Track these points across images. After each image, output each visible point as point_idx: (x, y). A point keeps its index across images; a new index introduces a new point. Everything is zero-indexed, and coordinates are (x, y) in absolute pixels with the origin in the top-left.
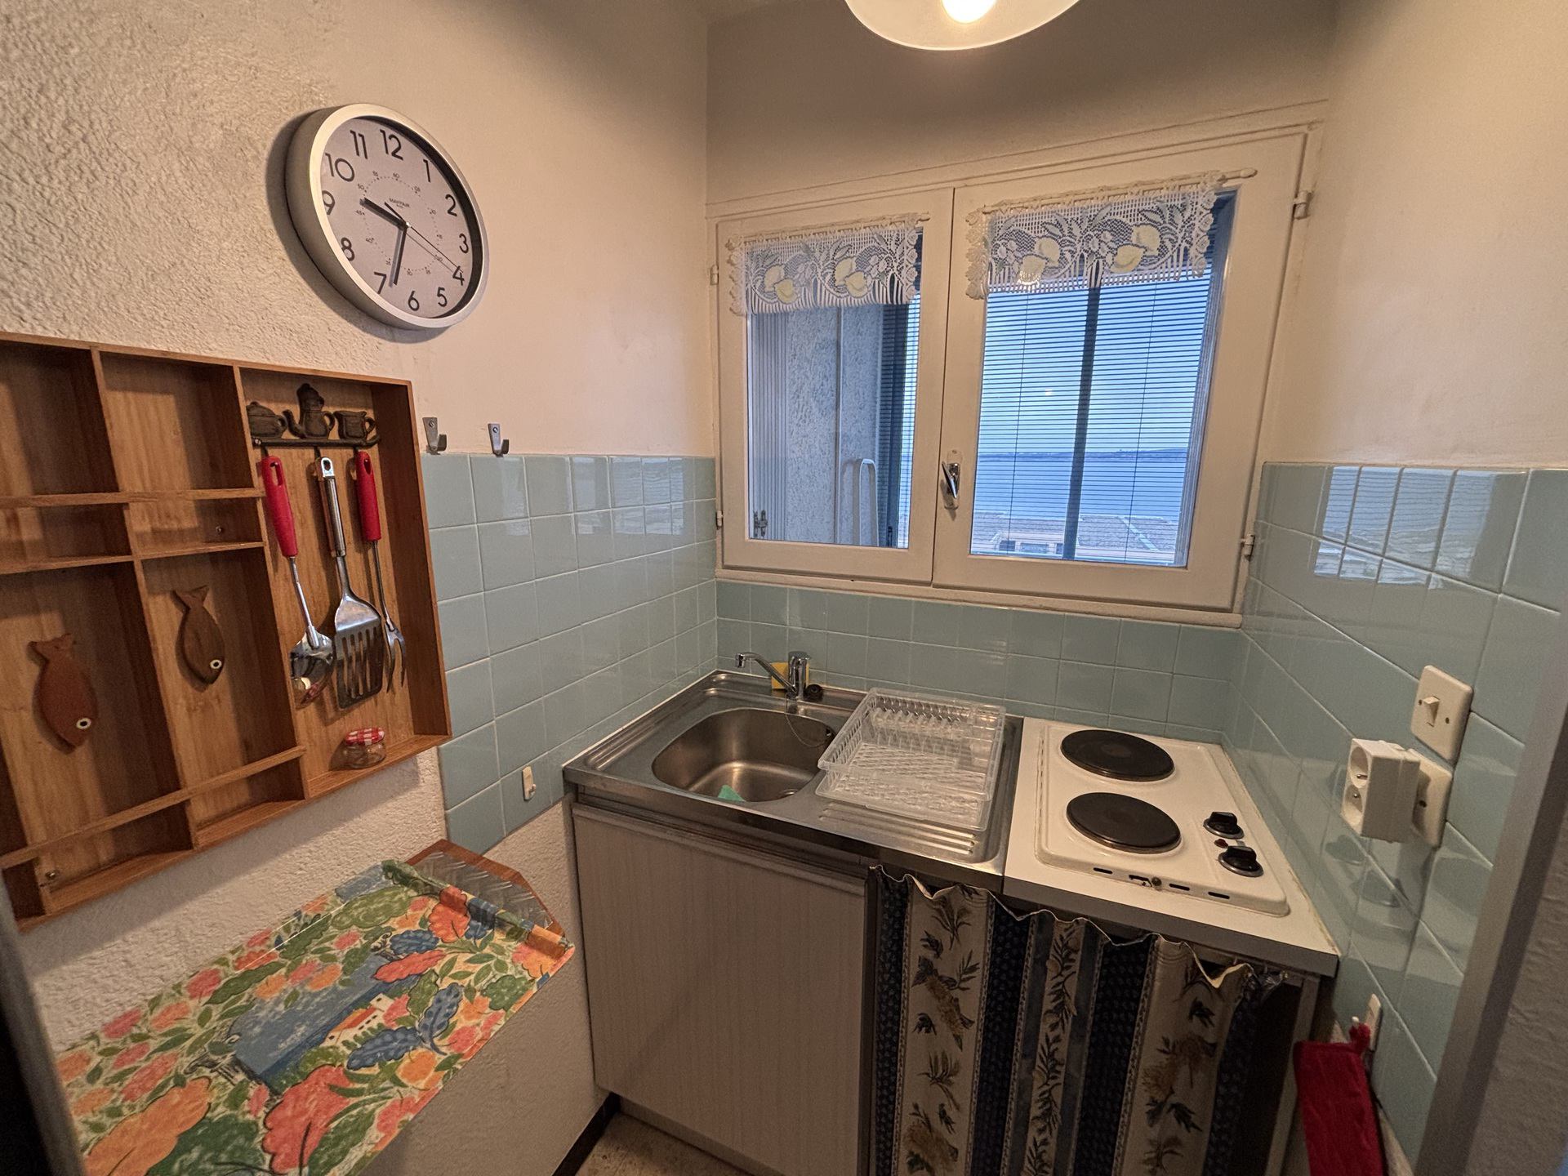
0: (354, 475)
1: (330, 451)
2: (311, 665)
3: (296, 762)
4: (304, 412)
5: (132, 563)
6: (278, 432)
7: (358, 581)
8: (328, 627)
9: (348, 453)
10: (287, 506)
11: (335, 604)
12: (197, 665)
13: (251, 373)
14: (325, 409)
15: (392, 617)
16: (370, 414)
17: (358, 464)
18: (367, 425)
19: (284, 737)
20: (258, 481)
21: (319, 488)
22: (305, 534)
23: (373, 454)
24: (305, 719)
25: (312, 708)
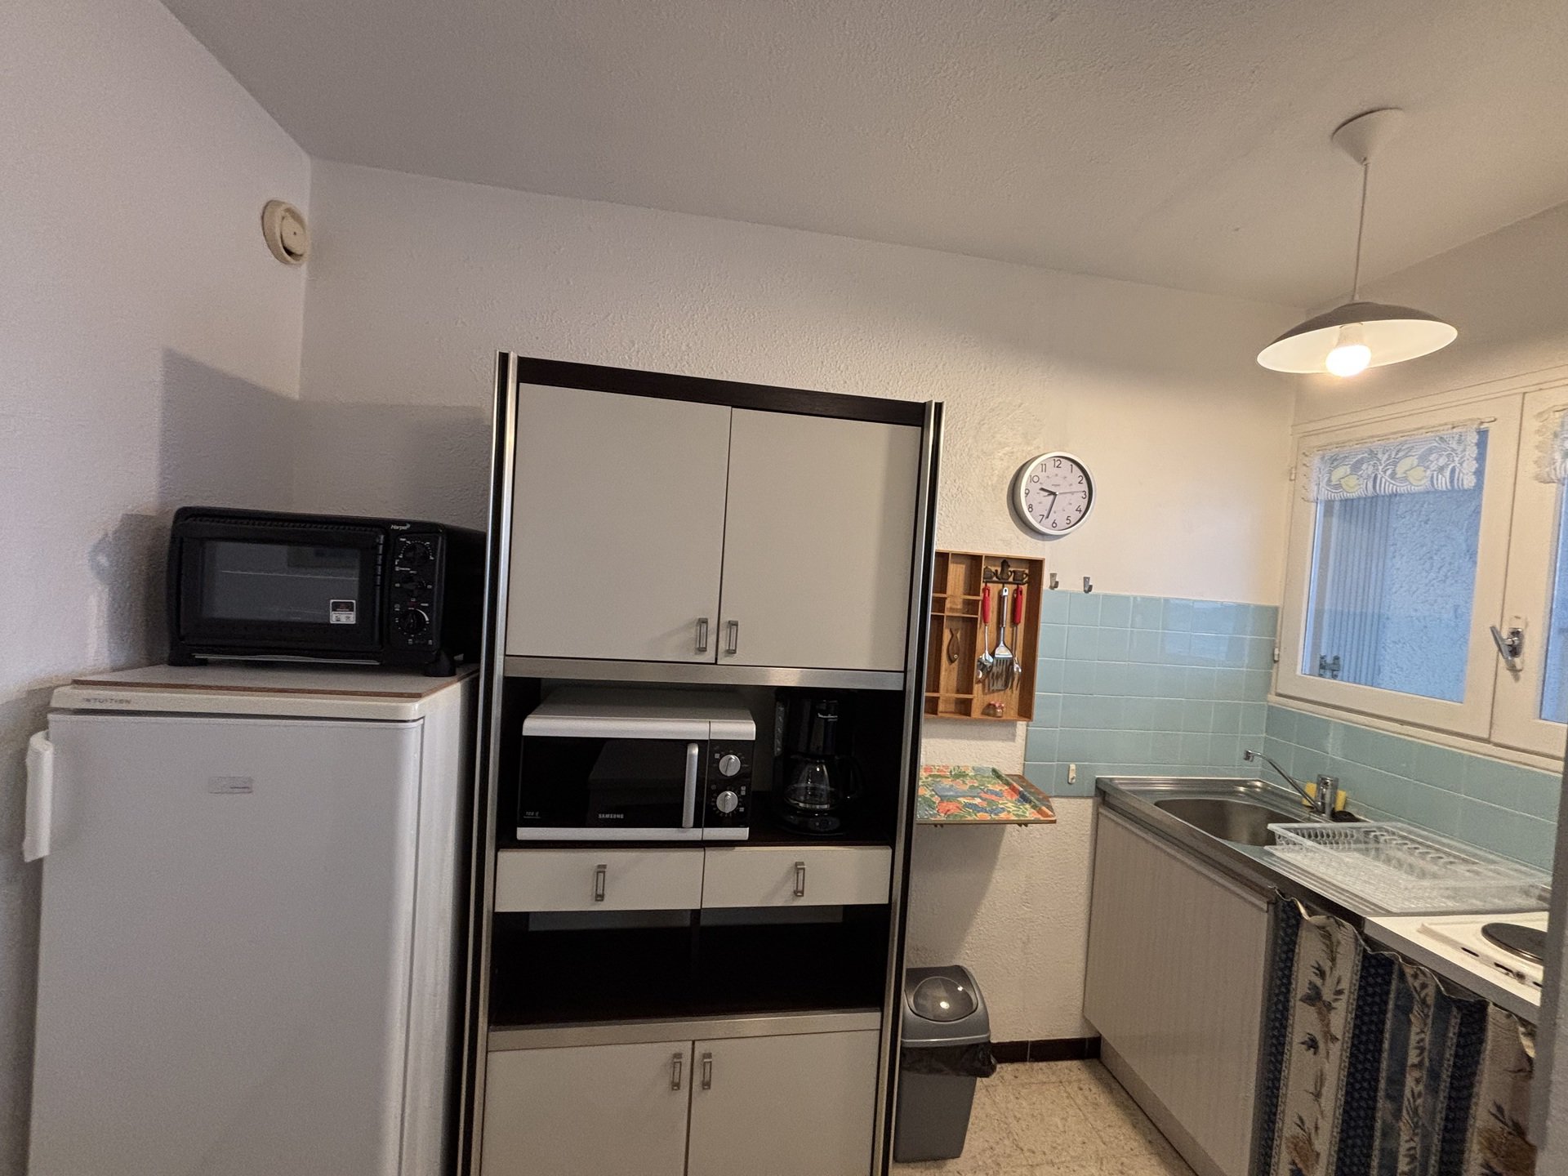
0: (1015, 595)
1: (1008, 585)
2: (983, 666)
3: (971, 700)
4: (1002, 570)
5: (943, 616)
6: (991, 578)
7: (1008, 640)
8: (992, 654)
9: (1015, 587)
10: (989, 605)
11: (997, 645)
12: (951, 654)
13: (987, 557)
14: (1010, 569)
15: (1018, 657)
16: (1027, 571)
17: (1018, 592)
18: (1025, 576)
19: (970, 691)
20: (982, 594)
21: (1001, 599)
22: (992, 616)
23: (1024, 588)
24: (977, 688)
25: (980, 685)
